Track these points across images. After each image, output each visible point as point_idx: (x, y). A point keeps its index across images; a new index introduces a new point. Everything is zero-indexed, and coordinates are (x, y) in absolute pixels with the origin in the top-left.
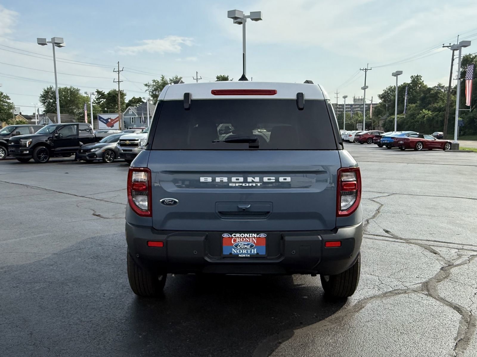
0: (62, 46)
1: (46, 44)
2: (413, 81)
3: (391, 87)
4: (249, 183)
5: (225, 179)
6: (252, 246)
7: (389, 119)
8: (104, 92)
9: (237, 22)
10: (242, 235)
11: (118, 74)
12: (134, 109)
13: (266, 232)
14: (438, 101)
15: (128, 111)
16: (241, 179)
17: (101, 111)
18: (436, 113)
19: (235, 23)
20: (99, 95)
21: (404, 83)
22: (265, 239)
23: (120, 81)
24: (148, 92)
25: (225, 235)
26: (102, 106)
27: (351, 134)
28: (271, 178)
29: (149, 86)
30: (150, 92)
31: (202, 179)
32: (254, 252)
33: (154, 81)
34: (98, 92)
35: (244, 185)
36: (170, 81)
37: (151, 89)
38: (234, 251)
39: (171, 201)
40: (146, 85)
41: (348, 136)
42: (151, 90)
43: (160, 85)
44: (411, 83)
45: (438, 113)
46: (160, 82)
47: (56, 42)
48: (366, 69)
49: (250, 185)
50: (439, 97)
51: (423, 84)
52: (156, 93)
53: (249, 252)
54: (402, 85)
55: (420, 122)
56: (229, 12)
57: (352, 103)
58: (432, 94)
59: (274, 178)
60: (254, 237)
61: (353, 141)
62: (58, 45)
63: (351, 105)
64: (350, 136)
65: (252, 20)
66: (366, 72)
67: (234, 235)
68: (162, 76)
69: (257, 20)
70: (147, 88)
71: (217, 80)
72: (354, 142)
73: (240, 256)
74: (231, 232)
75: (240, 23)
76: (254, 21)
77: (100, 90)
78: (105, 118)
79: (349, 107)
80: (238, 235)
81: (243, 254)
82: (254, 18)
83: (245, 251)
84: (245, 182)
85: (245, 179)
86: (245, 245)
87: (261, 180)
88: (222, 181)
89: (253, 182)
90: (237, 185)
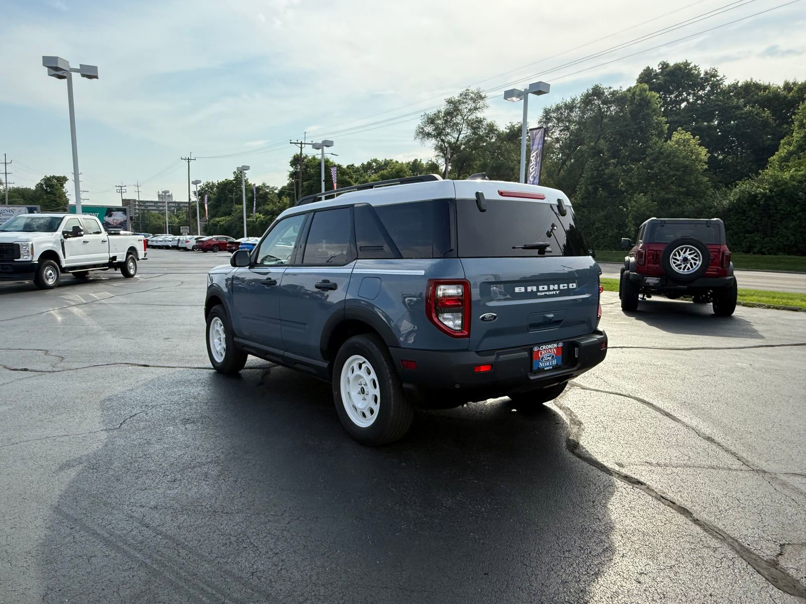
2: (236, 178)
3: (209, 184)
4: (551, 291)
5: (535, 289)
6: (553, 357)
7: (212, 221)
9: (54, 74)
10: (547, 347)
13: (563, 341)
14: (268, 203)
16: (546, 288)
18: (269, 216)
21: (226, 180)
22: (562, 348)
25: (535, 349)
27: (189, 240)
28: (564, 285)
31: (517, 290)
35: (548, 293)
38: (541, 365)
39: (491, 317)
41: (184, 241)
44: (234, 180)
45: (271, 217)
48: (188, 159)
49: (552, 293)
50: (269, 199)
51: (248, 182)
53: (552, 364)
54: (223, 181)
55: (251, 226)
56: (46, 58)
57: (157, 199)
58: (261, 194)
59: (566, 285)
60: (554, 348)
61: (191, 249)
63: (155, 202)
64: (187, 242)
65: (83, 76)
66: (189, 162)
67: (542, 348)
69: (90, 77)
72: (193, 250)
73: (545, 369)
74: (539, 345)
75: (61, 77)
76: (85, 78)
79: (153, 204)
80: (544, 347)
81: (547, 366)
82: (86, 74)
83: (548, 364)
84: (549, 290)
85: (549, 287)
86: (548, 357)
87: (559, 287)
88: (532, 290)
89: (554, 290)
90: (543, 293)
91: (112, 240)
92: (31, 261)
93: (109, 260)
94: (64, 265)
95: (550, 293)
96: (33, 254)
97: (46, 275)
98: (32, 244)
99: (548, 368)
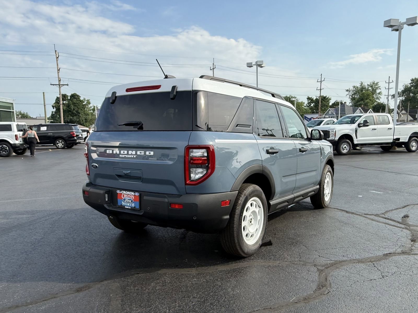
0: (263, 67)
1: (252, 66)
4: (130, 155)
5: (118, 152)
6: (132, 201)
8: (313, 98)
9: (394, 29)
10: (127, 193)
11: (320, 84)
12: (333, 110)
13: (139, 192)
15: (328, 112)
16: (126, 152)
17: (310, 112)
19: (393, 30)
20: (309, 100)
22: (138, 196)
23: (321, 89)
24: (348, 96)
25: (118, 192)
26: (311, 108)
28: (142, 152)
29: (350, 91)
30: (350, 95)
31: (108, 151)
32: (133, 205)
33: (354, 87)
34: (309, 98)
35: (127, 156)
36: (367, 86)
37: (351, 93)
38: (123, 203)
39: (95, 166)
40: (347, 91)
42: (351, 95)
43: (359, 90)
46: (359, 87)
47: (258, 64)
49: (130, 156)
52: (355, 96)
53: (131, 205)
56: (385, 22)
59: (143, 152)
60: (132, 195)
62: (260, 66)
65: (409, 25)
67: (123, 192)
68: (361, 82)
69: (413, 25)
70: (347, 93)
71: (411, 82)
73: (126, 207)
74: (121, 190)
75: (397, 30)
77: (310, 97)
78: (309, 118)
80: (124, 192)
81: (127, 206)
82: (410, 23)
83: (128, 205)
84: (128, 154)
85: (128, 152)
86: (128, 200)
87: (136, 153)
88: (116, 153)
89: (132, 154)
90: (124, 156)
91: (397, 128)
92: (334, 140)
93: (393, 140)
94: (356, 142)
95: (129, 156)
96: (335, 136)
97: (342, 147)
98: (336, 131)
99: (128, 207)
